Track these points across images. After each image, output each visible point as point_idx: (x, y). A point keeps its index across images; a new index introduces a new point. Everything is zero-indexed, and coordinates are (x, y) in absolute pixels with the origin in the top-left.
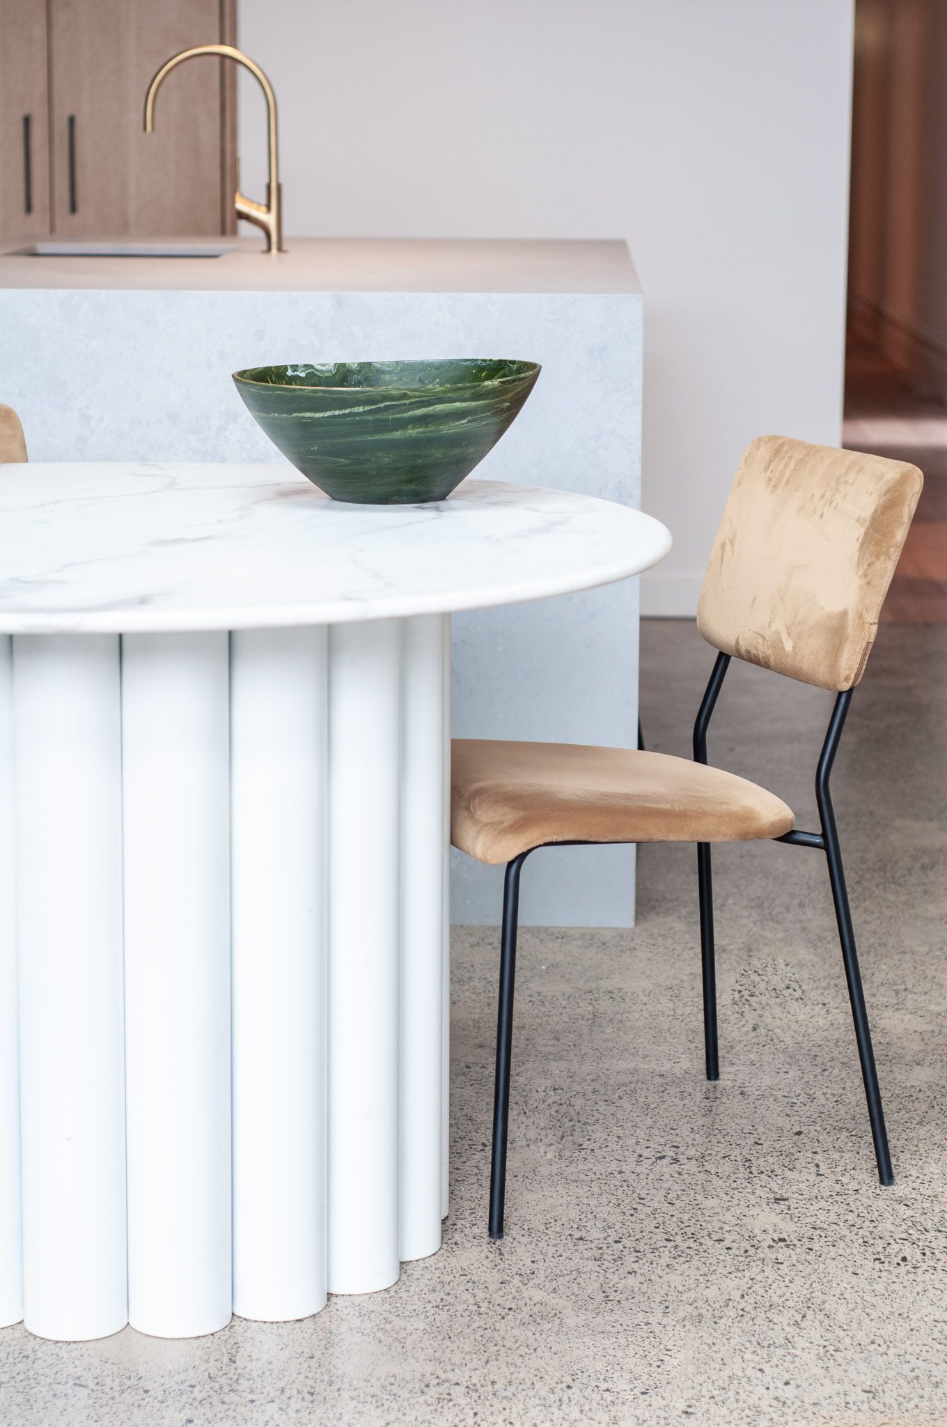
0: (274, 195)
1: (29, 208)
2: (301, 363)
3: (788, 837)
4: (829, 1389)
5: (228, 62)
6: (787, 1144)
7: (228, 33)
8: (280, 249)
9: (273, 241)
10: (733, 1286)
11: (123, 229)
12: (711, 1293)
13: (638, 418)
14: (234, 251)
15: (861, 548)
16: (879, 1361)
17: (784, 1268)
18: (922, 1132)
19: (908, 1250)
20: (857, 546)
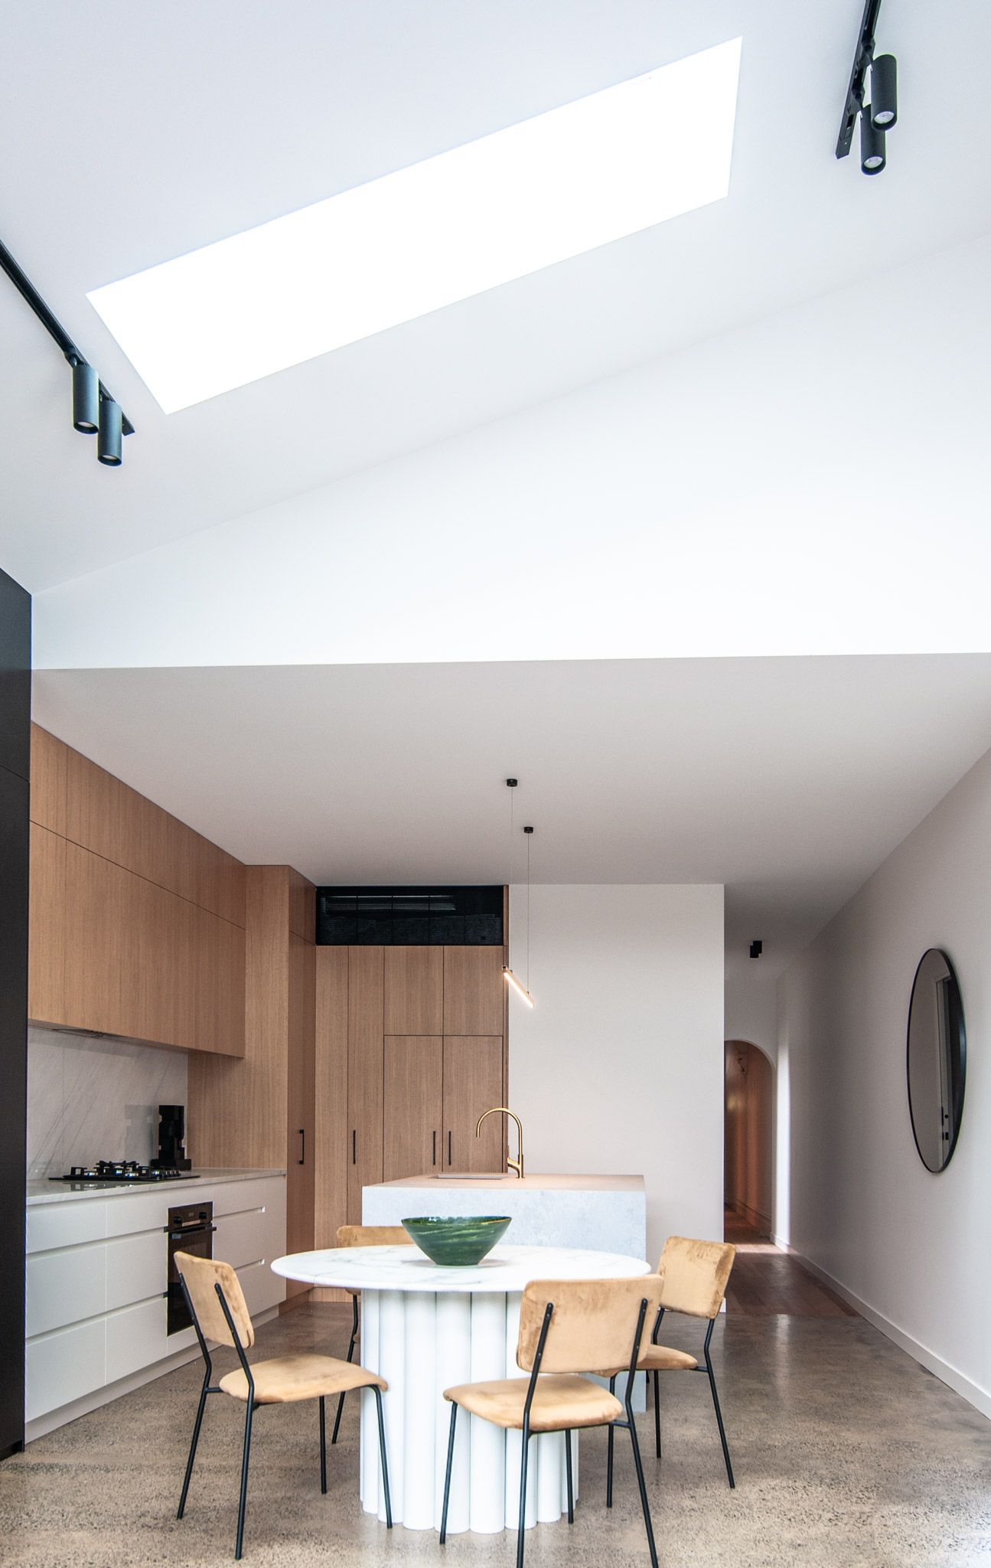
0: (521, 1158)
1: (434, 1164)
2: (435, 1216)
3: (696, 1369)
4: (706, 1553)
5: (504, 1113)
6: (696, 1480)
7: (505, 1104)
8: (522, 1177)
9: (520, 1174)
10: (675, 1523)
11: (467, 1170)
12: (668, 1524)
13: (645, 1233)
14: (507, 1177)
15: (716, 1272)
16: (723, 1546)
17: (693, 1518)
18: (744, 1477)
19: (736, 1513)
20: (714, 1271)
